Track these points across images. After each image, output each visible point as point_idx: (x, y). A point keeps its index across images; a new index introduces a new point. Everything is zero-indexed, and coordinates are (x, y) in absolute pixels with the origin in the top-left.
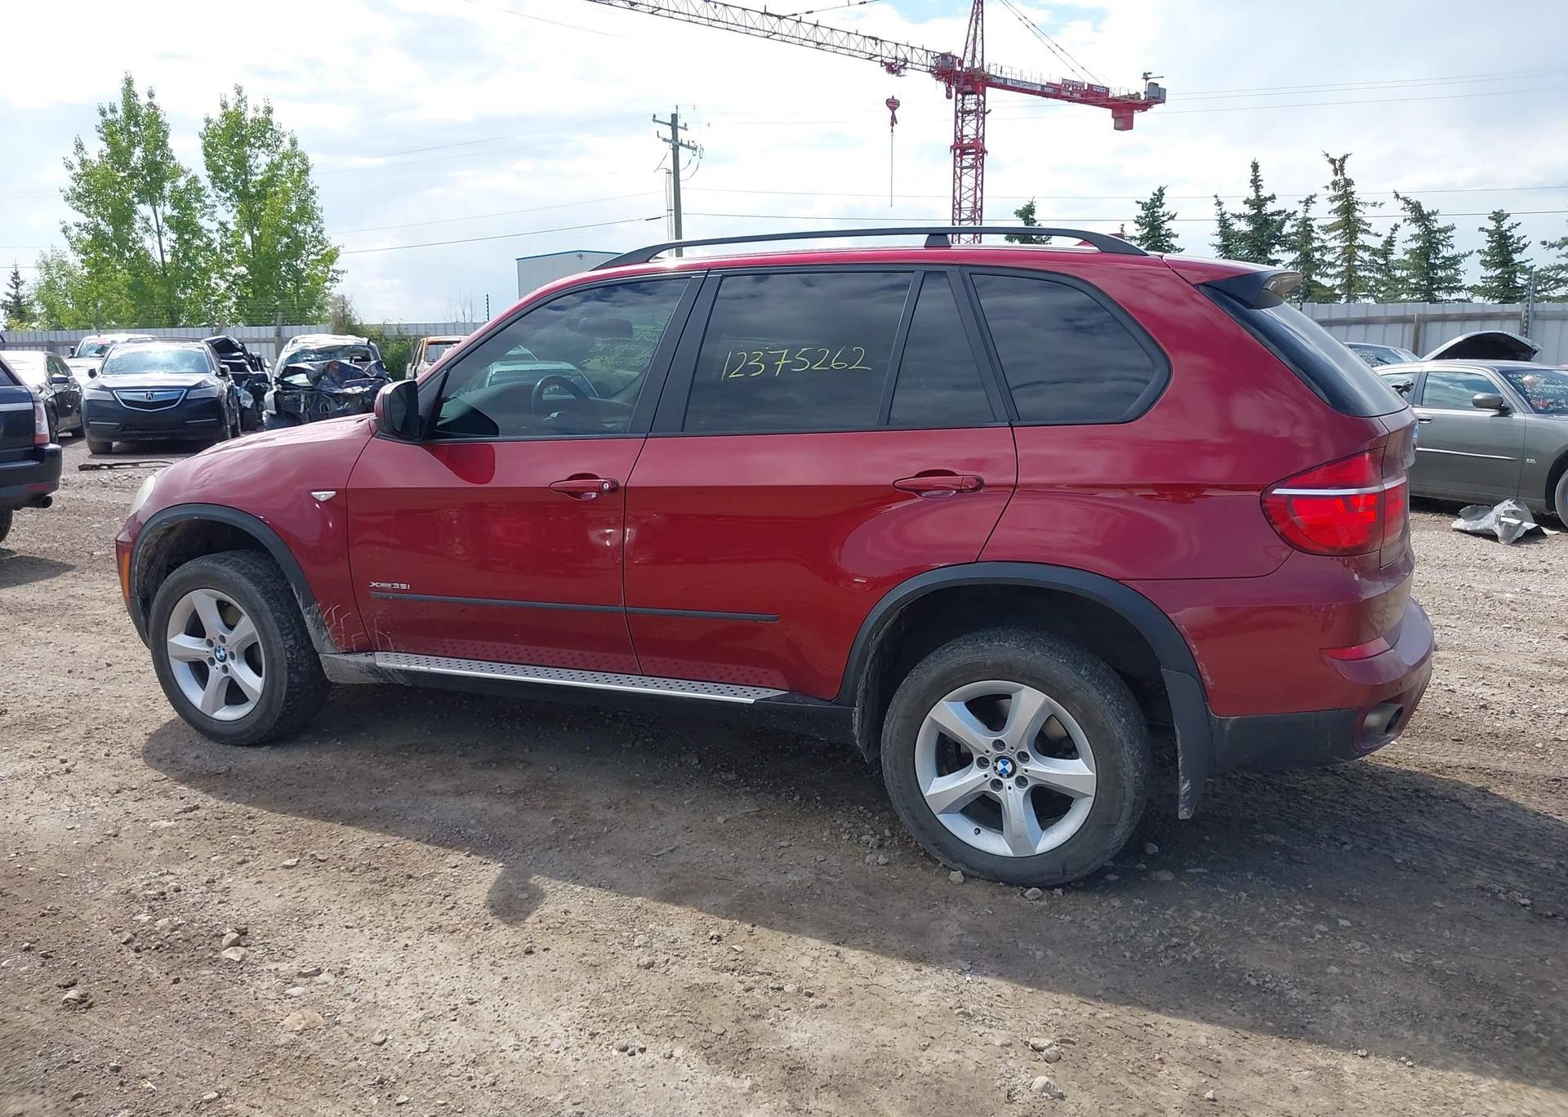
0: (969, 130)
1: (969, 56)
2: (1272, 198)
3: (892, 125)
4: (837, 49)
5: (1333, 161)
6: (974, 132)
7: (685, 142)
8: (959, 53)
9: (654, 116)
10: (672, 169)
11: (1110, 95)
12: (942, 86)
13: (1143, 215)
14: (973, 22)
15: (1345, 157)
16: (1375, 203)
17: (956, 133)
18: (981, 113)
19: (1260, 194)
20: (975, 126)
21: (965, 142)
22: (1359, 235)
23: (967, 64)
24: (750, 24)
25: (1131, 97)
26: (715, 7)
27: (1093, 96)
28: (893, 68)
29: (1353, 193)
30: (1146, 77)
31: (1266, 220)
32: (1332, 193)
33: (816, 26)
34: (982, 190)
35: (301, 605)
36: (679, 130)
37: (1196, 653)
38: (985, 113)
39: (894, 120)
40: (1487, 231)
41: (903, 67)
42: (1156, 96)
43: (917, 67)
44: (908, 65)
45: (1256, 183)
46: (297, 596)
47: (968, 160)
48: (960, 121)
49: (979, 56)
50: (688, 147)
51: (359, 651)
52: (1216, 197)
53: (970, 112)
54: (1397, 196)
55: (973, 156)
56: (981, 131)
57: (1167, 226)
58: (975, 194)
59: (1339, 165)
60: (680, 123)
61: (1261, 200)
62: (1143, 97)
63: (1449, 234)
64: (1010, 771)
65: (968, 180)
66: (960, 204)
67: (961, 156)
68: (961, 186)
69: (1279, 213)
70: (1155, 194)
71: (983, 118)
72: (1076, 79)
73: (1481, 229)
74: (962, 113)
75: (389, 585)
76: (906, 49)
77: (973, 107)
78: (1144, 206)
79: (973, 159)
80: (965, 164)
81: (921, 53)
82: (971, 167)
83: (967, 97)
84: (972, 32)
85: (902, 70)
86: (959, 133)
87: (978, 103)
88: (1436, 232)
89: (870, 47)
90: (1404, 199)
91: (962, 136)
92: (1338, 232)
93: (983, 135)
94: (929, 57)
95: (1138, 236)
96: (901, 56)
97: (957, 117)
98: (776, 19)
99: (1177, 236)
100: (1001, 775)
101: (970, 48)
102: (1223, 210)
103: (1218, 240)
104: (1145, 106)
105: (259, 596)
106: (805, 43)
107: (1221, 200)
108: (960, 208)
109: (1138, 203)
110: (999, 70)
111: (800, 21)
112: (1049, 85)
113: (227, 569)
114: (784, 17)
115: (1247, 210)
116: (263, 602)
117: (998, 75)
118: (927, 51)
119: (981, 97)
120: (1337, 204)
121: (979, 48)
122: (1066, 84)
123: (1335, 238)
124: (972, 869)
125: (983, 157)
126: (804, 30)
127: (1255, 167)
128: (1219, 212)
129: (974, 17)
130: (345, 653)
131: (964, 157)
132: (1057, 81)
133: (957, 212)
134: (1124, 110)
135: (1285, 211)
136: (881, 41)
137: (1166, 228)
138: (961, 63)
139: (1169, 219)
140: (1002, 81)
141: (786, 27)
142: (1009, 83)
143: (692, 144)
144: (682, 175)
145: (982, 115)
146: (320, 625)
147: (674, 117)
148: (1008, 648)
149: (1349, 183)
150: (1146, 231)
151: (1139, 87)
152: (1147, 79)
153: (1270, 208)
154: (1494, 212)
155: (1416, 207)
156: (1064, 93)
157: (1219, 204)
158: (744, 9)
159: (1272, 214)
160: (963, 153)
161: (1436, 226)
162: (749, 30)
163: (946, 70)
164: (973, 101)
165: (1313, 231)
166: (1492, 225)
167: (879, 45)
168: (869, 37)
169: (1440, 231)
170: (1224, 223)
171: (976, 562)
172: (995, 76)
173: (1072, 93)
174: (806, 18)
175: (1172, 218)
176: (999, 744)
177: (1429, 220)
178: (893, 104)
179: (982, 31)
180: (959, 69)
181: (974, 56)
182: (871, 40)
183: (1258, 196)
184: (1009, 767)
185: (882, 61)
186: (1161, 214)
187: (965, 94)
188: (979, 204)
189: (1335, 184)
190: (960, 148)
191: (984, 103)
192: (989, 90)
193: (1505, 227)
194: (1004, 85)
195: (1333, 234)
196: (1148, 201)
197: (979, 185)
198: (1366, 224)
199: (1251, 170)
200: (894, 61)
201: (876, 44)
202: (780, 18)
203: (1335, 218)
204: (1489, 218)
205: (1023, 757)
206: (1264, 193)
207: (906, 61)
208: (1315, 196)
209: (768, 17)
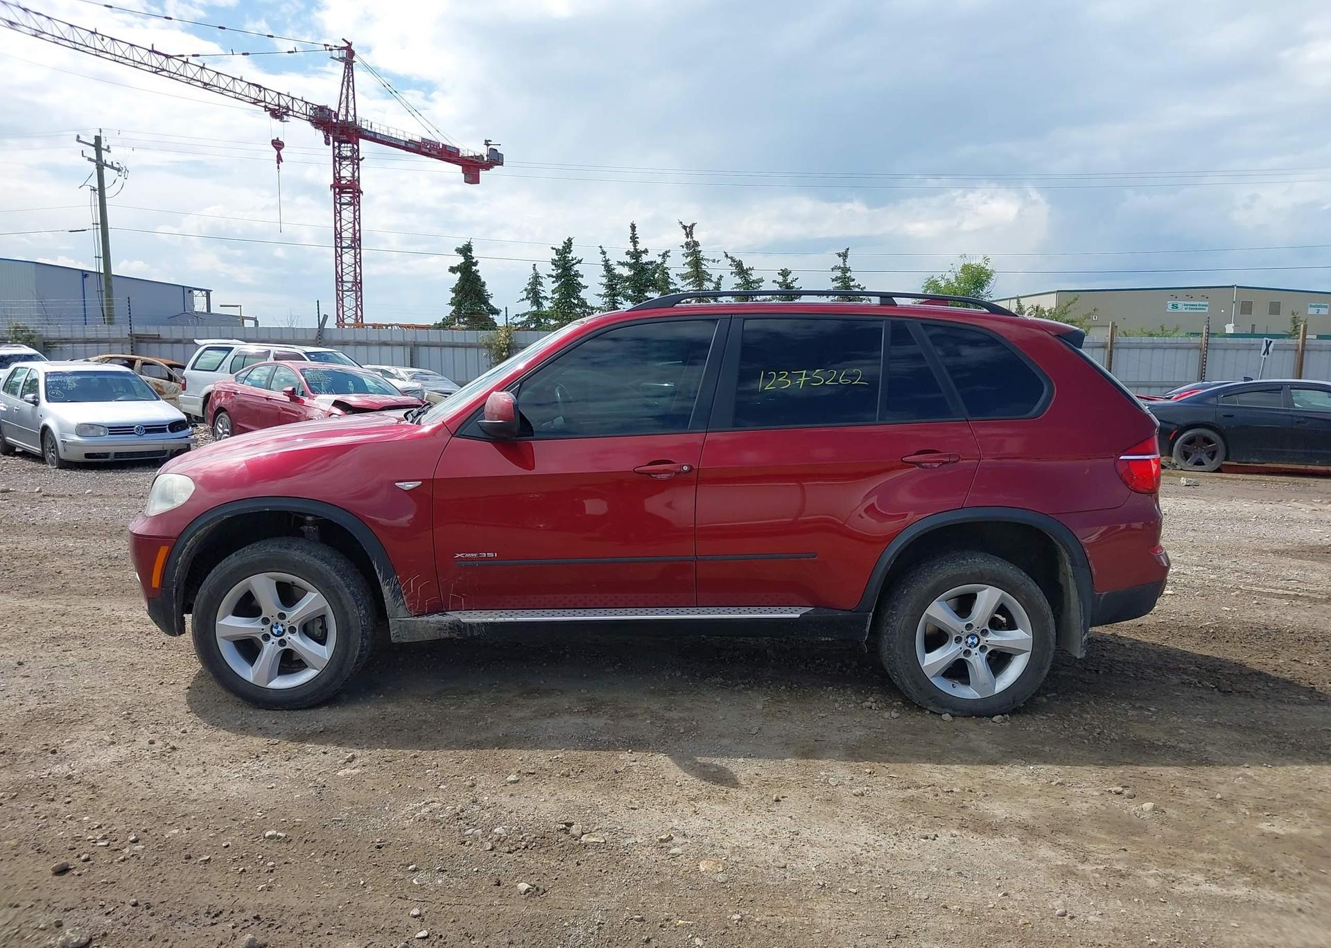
0: (346, 172)
1: (343, 111)
2: (646, 251)
3: (278, 163)
4: (223, 91)
5: (685, 227)
6: (350, 175)
7: (109, 163)
8: (334, 107)
9: (78, 137)
10: (97, 187)
11: (461, 155)
12: (320, 134)
13: (557, 259)
14: (345, 83)
15: (693, 225)
16: (714, 260)
17: (334, 174)
18: (355, 160)
19: (637, 248)
20: (351, 170)
21: (342, 182)
22: (706, 283)
23: (341, 118)
24: (138, 59)
25: (477, 157)
26: (103, 39)
27: (447, 154)
28: (278, 113)
29: (700, 252)
30: (487, 143)
31: (642, 268)
32: (685, 250)
33: (202, 68)
34: (359, 224)
35: (380, 579)
36: (103, 151)
37: (1088, 556)
38: (359, 160)
39: (279, 159)
40: (778, 283)
41: (285, 113)
42: (495, 160)
43: (298, 115)
44: (291, 113)
45: (634, 239)
46: (377, 571)
47: (346, 198)
48: (337, 165)
49: (352, 112)
50: (112, 167)
51: (430, 613)
52: (601, 247)
53: (346, 158)
54: (727, 256)
55: (351, 195)
56: (356, 174)
57: (576, 268)
58: (354, 226)
59: (689, 230)
60: (104, 146)
61: (638, 253)
62: (486, 159)
63: (760, 284)
64: (976, 643)
65: (347, 214)
66: (340, 234)
67: (339, 194)
68: (340, 220)
69: (651, 263)
70: (565, 243)
71: (358, 164)
72: (433, 139)
73: (774, 281)
74: (338, 158)
75: (475, 555)
76: (287, 99)
77: (349, 154)
78: (557, 251)
79: (350, 197)
80: (343, 200)
81: (301, 104)
82: (349, 204)
83: (343, 145)
84: (344, 91)
85: (285, 117)
86: (337, 175)
87: (353, 151)
88: (752, 282)
89: (254, 92)
90: (731, 258)
91: (340, 177)
92: (691, 280)
93: (359, 177)
94: (308, 107)
95: (554, 275)
96: (283, 103)
97: (335, 161)
98: (164, 58)
99: (582, 276)
100: (970, 646)
101: (344, 105)
102: (607, 258)
103: (605, 281)
104: (488, 166)
105: (334, 575)
106: (192, 82)
107: (605, 250)
108: (341, 237)
109: (553, 248)
110: (369, 125)
111: (187, 62)
112: (411, 141)
113: (298, 552)
114: (172, 57)
115: (628, 259)
116: (339, 579)
117: (369, 129)
118: (307, 103)
119: (356, 147)
120: (689, 259)
121: (351, 105)
122: (425, 142)
123: (689, 284)
124: (956, 710)
125: (359, 196)
126: (190, 71)
127: (633, 227)
128: (604, 259)
129: (346, 79)
130: (418, 616)
131: (342, 195)
132: (418, 139)
133: (339, 240)
134: (473, 168)
135: (655, 262)
136: (265, 89)
137: (575, 269)
138: (336, 116)
139: (577, 263)
140: (372, 135)
141: (173, 65)
142: (378, 137)
143: (115, 165)
144: (108, 193)
145: (356, 161)
146: (396, 594)
147: (98, 139)
148: (980, 562)
149: (696, 244)
150: (559, 271)
151: (483, 151)
152: (488, 145)
153: (645, 259)
154: (782, 270)
155: (739, 265)
156: (423, 150)
157: (604, 253)
158: (132, 45)
159: (647, 263)
160: (341, 192)
161: (753, 278)
162: (137, 65)
163: (322, 119)
164: (349, 149)
165: (669, 278)
166: (780, 279)
167: (263, 92)
168: (254, 85)
169: (754, 282)
170: (608, 267)
171: (962, 508)
172: (366, 130)
173: (430, 150)
174: (191, 60)
175: (579, 262)
176: (969, 626)
177: (747, 274)
178: (278, 145)
179: (353, 91)
180: (335, 121)
181: (347, 112)
182: (255, 87)
183: (636, 249)
184: (976, 641)
185: (265, 107)
186: (570, 258)
187: (341, 142)
188: (358, 235)
189: (687, 244)
190: (339, 187)
191: (358, 150)
192: (361, 141)
193: (789, 281)
194: (374, 138)
195: (688, 281)
196: (561, 248)
197: (357, 220)
198: (708, 275)
199: (630, 230)
200: (277, 108)
201: (260, 91)
202: (167, 57)
203: (688, 269)
204: (779, 273)
205: (984, 632)
206: (640, 247)
207: (288, 108)
208: (669, 251)
209: (156, 55)
